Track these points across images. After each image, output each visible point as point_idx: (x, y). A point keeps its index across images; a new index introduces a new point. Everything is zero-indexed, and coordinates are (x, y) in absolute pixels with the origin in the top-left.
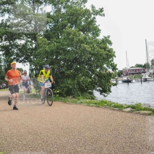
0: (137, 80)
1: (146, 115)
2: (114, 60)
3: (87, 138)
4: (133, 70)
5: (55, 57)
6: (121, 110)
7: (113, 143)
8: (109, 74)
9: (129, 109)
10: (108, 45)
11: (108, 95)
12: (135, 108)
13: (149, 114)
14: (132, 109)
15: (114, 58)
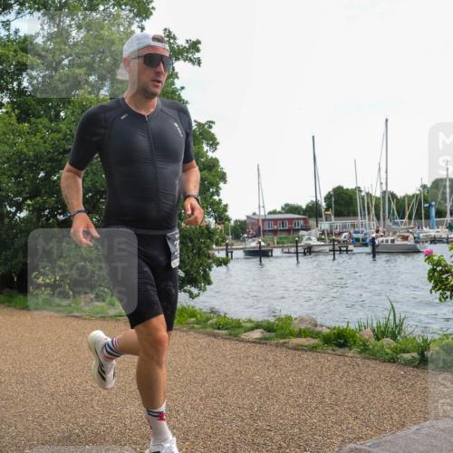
0: (286, 250)
1: (303, 350)
2: (221, 191)
3: (128, 422)
4: (275, 221)
5: (42, 174)
6: (236, 335)
7: (206, 433)
8: (206, 231)
9: (257, 334)
10: (206, 148)
11: (201, 292)
12: (277, 331)
13: (313, 349)
14: (267, 334)
15: (221, 185)
